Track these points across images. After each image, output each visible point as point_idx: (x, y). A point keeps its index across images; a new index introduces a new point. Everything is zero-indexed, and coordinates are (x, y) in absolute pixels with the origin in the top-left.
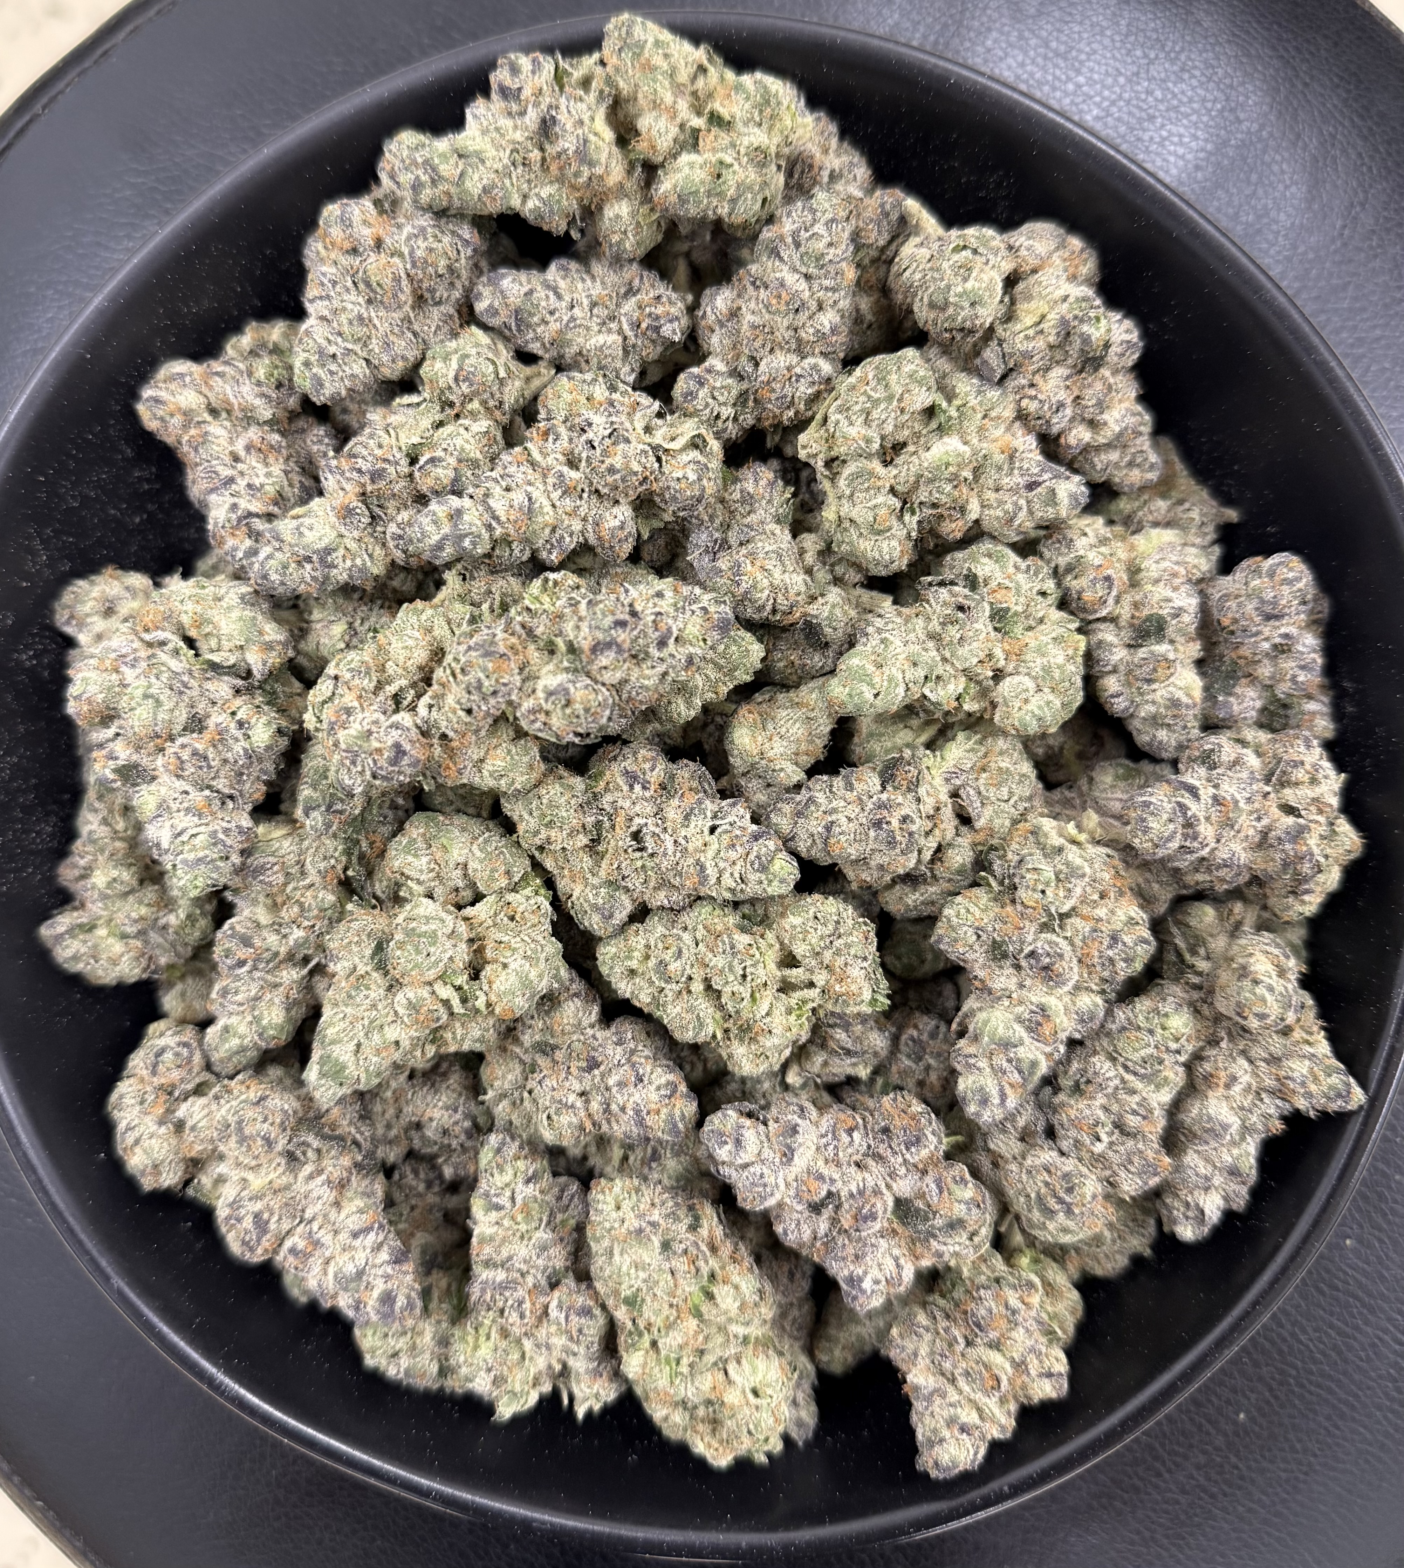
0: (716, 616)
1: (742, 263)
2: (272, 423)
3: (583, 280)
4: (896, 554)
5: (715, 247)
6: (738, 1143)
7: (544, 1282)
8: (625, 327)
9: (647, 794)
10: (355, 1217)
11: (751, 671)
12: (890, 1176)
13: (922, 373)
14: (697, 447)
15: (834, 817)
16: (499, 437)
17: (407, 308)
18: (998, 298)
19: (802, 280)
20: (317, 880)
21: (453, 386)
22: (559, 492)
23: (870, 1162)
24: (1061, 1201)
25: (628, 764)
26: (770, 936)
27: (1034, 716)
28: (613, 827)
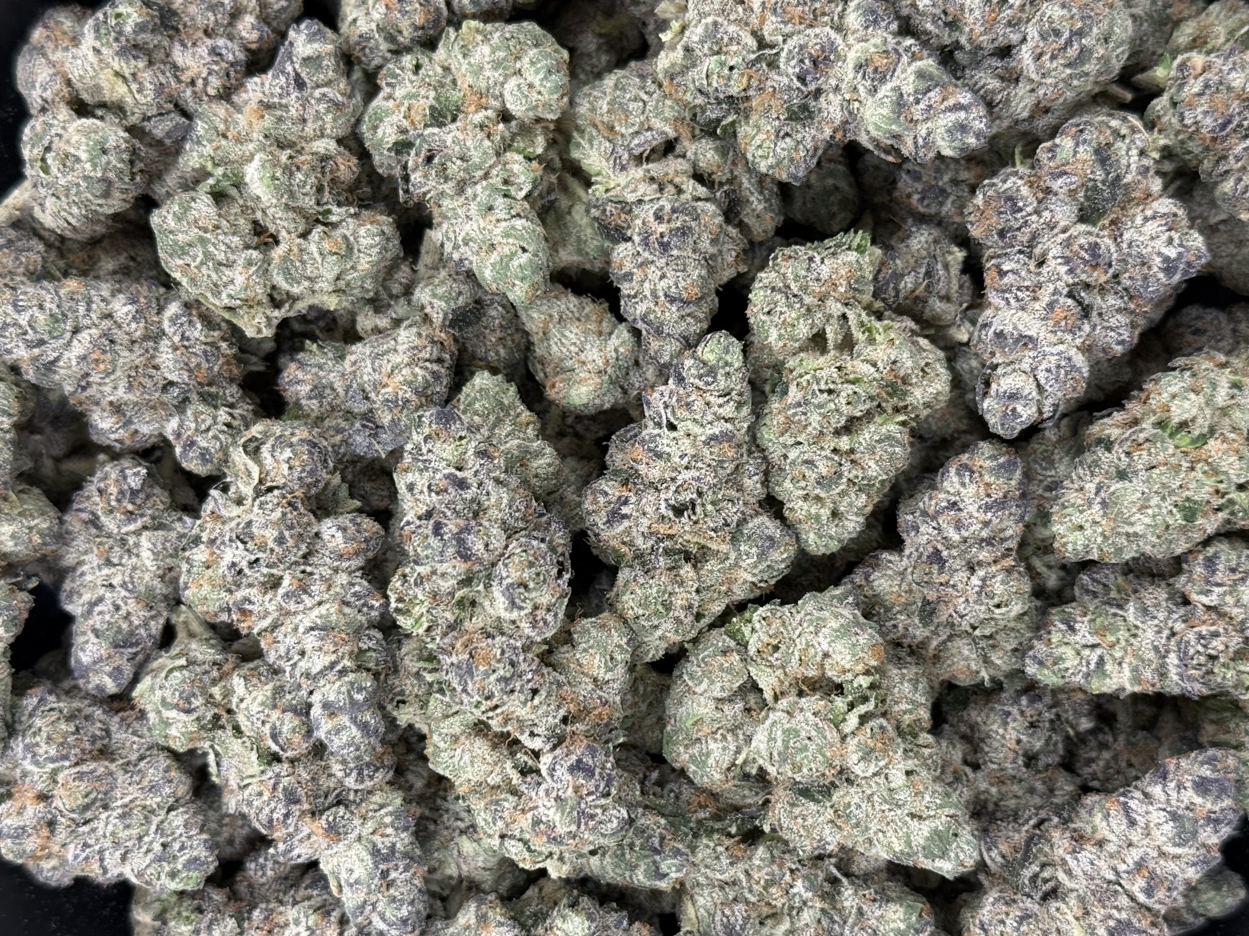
0: (434, 426)
1: (64, 400)
2: (241, 918)
3: (83, 574)
4: (374, 229)
5: (48, 430)
6: (1013, 396)
7: (1182, 611)
8: (132, 527)
9: (633, 500)
10: (1113, 822)
11: (505, 386)
12: (1052, 229)
13: (176, 208)
14: (257, 449)
15: (661, 294)
16: (251, 665)
17: (113, 767)
18: (98, 122)
19: (79, 336)
20: (741, 866)
21: (195, 715)
22: (304, 597)
23: (1037, 251)
24: (1069, 43)
25: (600, 520)
26: (791, 363)
27: (545, 78)
28: (671, 537)
